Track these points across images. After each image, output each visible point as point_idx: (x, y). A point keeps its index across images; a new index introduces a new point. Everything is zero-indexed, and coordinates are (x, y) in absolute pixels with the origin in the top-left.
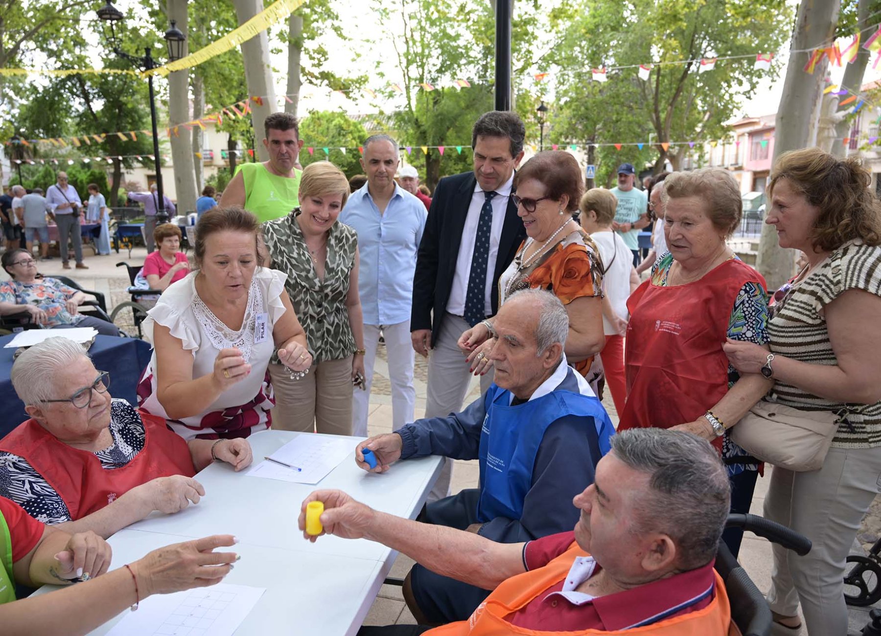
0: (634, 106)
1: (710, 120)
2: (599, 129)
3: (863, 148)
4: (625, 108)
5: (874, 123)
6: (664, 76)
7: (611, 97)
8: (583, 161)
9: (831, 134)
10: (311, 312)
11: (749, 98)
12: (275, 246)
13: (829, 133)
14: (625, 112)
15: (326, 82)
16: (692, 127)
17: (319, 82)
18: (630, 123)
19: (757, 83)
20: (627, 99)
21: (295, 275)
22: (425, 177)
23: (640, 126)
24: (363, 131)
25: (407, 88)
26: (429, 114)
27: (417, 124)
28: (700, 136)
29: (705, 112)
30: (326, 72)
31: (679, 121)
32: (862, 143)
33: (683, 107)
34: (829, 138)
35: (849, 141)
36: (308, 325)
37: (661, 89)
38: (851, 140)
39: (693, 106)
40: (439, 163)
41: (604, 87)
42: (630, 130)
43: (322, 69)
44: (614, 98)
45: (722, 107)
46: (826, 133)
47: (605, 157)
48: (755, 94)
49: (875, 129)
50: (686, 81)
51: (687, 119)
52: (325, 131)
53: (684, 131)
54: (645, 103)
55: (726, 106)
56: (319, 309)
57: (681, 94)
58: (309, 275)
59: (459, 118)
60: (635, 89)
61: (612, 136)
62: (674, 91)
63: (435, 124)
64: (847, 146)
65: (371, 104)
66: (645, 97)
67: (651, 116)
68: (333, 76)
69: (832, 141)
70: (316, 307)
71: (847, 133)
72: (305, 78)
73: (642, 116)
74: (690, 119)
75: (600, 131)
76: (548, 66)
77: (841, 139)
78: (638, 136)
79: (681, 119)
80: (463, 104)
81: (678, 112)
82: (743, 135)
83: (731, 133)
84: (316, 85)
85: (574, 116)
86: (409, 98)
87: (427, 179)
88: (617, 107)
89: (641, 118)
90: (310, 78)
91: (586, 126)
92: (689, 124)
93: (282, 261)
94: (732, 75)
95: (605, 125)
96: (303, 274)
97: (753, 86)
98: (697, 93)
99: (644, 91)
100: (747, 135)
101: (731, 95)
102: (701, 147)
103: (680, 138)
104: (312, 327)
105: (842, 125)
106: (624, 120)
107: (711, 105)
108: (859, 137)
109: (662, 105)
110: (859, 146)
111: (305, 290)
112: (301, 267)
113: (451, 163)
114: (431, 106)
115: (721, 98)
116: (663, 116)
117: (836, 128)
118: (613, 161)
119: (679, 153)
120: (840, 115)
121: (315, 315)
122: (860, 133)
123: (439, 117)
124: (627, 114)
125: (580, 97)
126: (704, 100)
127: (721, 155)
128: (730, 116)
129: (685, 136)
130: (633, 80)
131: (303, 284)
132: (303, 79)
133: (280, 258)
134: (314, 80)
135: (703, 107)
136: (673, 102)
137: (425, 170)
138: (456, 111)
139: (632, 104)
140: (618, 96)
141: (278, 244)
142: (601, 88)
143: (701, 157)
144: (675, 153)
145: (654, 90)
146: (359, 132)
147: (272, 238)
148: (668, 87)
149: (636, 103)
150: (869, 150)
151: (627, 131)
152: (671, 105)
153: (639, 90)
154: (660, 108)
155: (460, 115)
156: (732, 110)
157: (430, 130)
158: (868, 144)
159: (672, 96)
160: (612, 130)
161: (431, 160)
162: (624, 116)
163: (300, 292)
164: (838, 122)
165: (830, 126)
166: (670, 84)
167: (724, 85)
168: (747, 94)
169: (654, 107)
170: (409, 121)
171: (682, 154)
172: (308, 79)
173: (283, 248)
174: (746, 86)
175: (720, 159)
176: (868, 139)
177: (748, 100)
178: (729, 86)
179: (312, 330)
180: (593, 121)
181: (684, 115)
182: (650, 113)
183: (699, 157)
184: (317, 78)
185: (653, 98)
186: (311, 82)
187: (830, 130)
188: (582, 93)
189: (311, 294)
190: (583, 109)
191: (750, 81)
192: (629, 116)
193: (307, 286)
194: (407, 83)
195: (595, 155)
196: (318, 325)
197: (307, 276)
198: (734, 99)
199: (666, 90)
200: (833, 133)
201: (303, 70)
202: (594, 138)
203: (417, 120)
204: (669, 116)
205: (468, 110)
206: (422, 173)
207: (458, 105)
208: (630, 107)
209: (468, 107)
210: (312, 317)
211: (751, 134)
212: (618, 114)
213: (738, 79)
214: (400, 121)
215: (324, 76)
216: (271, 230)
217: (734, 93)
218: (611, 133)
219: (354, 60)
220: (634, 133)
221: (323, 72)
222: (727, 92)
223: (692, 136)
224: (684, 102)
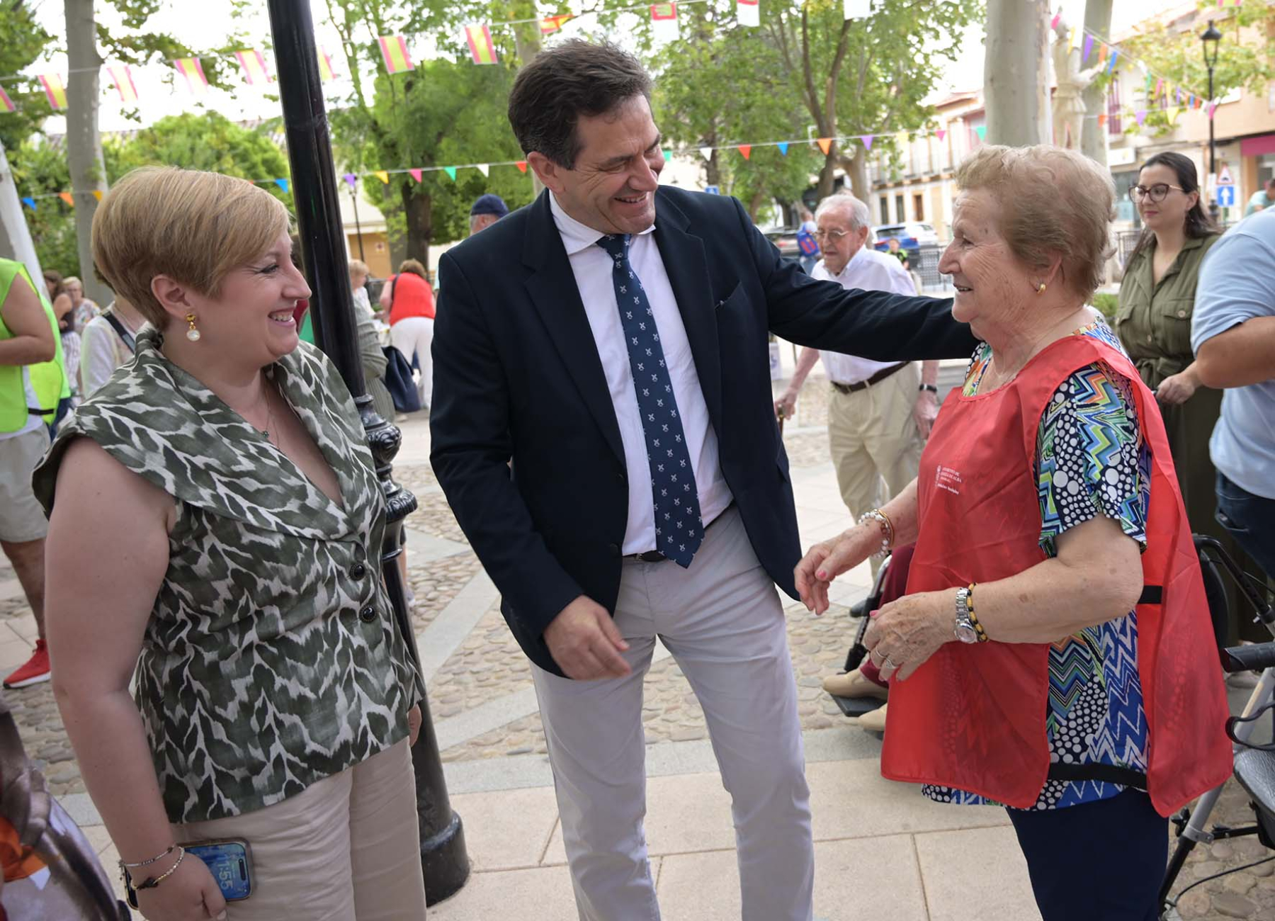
0: (774, 81)
1: (899, 97)
2: (720, 123)
3: (1129, 131)
4: (759, 84)
5: (1139, 90)
6: (813, 27)
7: (730, 65)
8: (701, 179)
9: (1077, 108)
10: (346, 601)
11: (953, 59)
12: (172, 463)
13: (1073, 106)
14: (758, 92)
15: (158, 54)
16: (871, 112)
17: (141, 55)
18: (770, 108)
19: (961, 34)
20: (759, 69)
21: (273, 520)
22: (405, 229)
23: (788, 114)
24: (272, 149)
25: (352, 62)
26: (397, 111)
27: (376, 130)
28: (887, 126)
29: (889, 86)
30: (157, 34)
31: (849, 102)
32: (1127, 123)
33: (853, 78)
34: (1075, 114)
35: (1106, 119)
36: (347, 642)
37: (812, 49)
38: (1110, 118)
39: (868, 77)
40: (430, 201)
41: (719, 51)
42: (771, 121)
43: (145, 30)
44: (736, 67)
45: (914, 76)
46: (1069, 107)
47: (737, 172)
48: (961, 51)
49: (1141, 100)
50: (850, 35)
51: (863, 98)
52: (187, 154)
53: (861, 118)
54: (791, 73)
55: (919, 74)
56: (360, 584)
57: (847, 57)
58: (309, 502)
59: (461, 115)
60: (771, 52)
61: (742, 133)
62: (834, 52)
63: (410, 128)
64: (1106, 127)
65: (265, 96)
66: (788, 64)
67: (803, 97)
68: (172, 42)
69: (1081, 119)
70: (350, 582)
71: (1102, 107)
72: (110, 47)
73: (789, 96)
74: (867, 98)
75: (722, 125)
76: (614, 15)
77: (1095, 116)
78: (786, 132)
79: (852, 97)
80: (462, 89)
81: (846, 87)
82: (954, 120)
83: (934, 118)
84: (135, 61)
85: (673, 101)
86: (357, 82)
87: (409, 232)
88: (745, 82)
89: (786, 100)
90: (119, 48)
91: (696, 121)
92: (867, 106)
93: (216, 498)
94: (922, 22)
95: (728, 114)
96: (293, 506)
97: (957, 39)
98: (872, 52)
99: (786, 53)
100: (960, 120)
101: (926, 57)
102: (891, 145)
103: (853, 130)
104: (358, 641)
105: (1091, 93)
106: (758, 103)
107: (897, 73)
108: (1121, 113)
109: (819, 76)
110: (1124, 128)
111: (317, 546)
112: (278, 489)
113: (456, 200)
114: (400, 96)
115: (910, 62)
116: (821, 95)
117: (1083, 97)
118: (754, 175)
119: (858, 154)
120: (1086, 77)
121: (356, 606)
122: (1122, 109)
123: (418, 116)
124: (762, 94)
125: (679, 66)
126: (884, 66)
127: (926, 154)
128: (927, 90)
129: (863, 126)
130: (768, 36)
131: (307, 532)
132: (103, 51)
133: (205, 493)
134: (129, 52)
135: (885, 78)
136: (834, 69)
137: (403, 216)
138: (451, 102)
139: (769, 77)
140: (743, 63)
141: (180, 455)
142: (714, 52)
143: (893, 160)
144: (851, 157)
145: (801, 51)
146: (265, 151)
147: (151, 446)
148: (823, 46)
149: (775, 74)
150: (1138, 133)
151: (766, 123)
152: (832, 75)
153: (778, 52)
154: (815, 83)
155: (460, 109)
156: (929, 81)
157: (404, 139)
158: (1136, 124)
159: (831, 61)
160: (741, 123)
161: (412, 196)
162: (758, 97)
163: (309, 557)
164: (1084, 88)
165: (1074, 94)
166: (827, 40)
167: (912, 39)
168: (948, 52)
169: (804, 80)
170: (360, 126)
171: (863, 157)
172: (115, 50)
173: (200, 461)
174: (946, 41)
175: (927, 161)
176: (1134, 115)
177: (952, 62)
178: (921, 41)
179: (361, 649)
180: (706, 107)
181: (856, 91)
182: (799, 90)
183: (890, 159)
184: (136, 48)
185: (802, 66)
186: (124, 57)
187: (1075, 101)
188: (682, 61)
189: (334, 551)
190: (686, 89)
191: (952, 33)
192: (767, 96)
193: (319, 533)
194: (350, 54)
195: (719, 169)
196: (369, 627)
197: (305, 509)
198: (931, 62)
199: (821, 50)
200: (1080, 105)
201: (103, 33)
202: (714, 135)
203: (375, 123)
204: (831, 92)
205: (475, 100)
206: (398, 222)
207: (453, 92)
208: (766, 82)
209: (473, 95)
210: (347, 614)
211: (968, 118)
212: (748, 94)
213: (933, 29)
214: (340, 127)
215: (153, 43)
216: (131, 424)
217: (929, 52)
218: (740, 128)
219: (235, 15)
220: (779, 126)
221: (150, 36)
222: (919, 51)
223: (874, 126)
224: (854, 71)
